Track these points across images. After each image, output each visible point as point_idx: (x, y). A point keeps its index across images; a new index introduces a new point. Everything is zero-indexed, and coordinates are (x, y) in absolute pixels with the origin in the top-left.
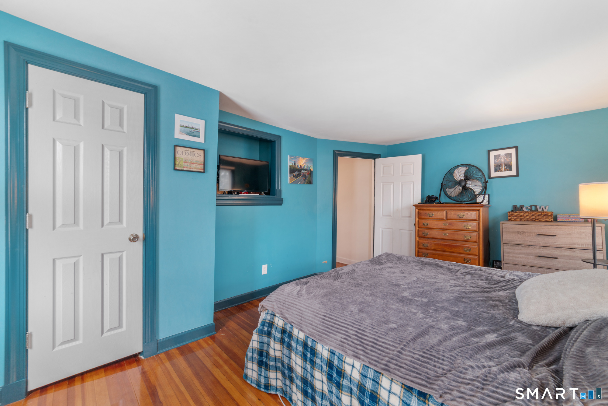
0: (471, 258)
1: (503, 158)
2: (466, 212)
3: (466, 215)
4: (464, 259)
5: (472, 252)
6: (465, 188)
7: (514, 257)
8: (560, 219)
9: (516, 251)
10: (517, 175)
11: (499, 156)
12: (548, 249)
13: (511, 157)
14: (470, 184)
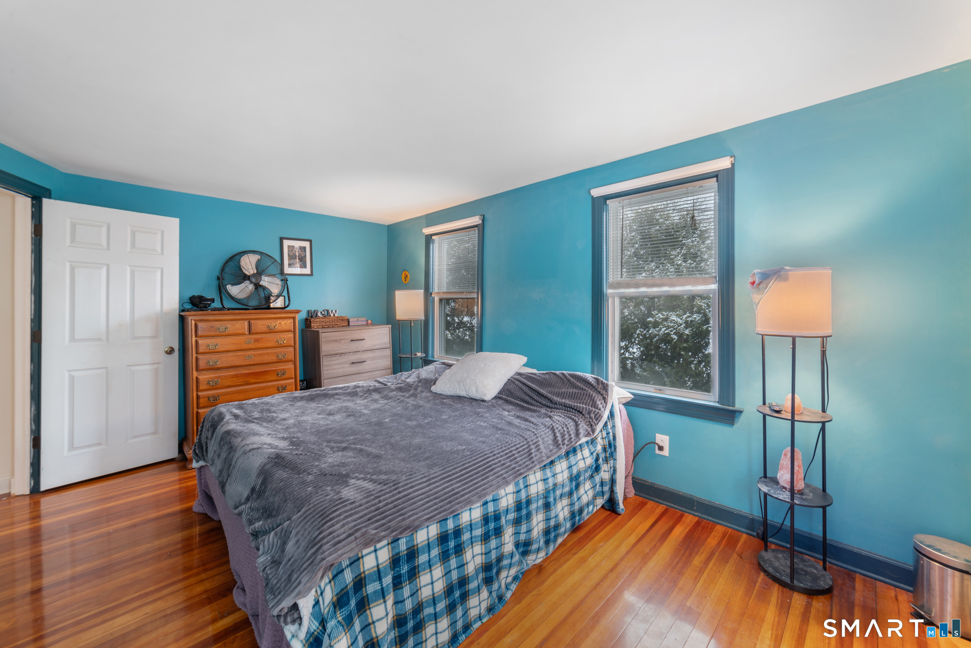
0: (287, 383)
1: (297, 251)
2: (279, 321)
3: (279, 325)
4: (278, 387)
5: (287, 376)
6: (257, 286)
7: (332, 369)
8: (353, 323)
9: (334, 362)
10: (311, 275)
11: (293, 247)
12: (359, 353)
13: (305, 251)
14: (265, 281)
